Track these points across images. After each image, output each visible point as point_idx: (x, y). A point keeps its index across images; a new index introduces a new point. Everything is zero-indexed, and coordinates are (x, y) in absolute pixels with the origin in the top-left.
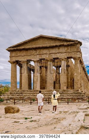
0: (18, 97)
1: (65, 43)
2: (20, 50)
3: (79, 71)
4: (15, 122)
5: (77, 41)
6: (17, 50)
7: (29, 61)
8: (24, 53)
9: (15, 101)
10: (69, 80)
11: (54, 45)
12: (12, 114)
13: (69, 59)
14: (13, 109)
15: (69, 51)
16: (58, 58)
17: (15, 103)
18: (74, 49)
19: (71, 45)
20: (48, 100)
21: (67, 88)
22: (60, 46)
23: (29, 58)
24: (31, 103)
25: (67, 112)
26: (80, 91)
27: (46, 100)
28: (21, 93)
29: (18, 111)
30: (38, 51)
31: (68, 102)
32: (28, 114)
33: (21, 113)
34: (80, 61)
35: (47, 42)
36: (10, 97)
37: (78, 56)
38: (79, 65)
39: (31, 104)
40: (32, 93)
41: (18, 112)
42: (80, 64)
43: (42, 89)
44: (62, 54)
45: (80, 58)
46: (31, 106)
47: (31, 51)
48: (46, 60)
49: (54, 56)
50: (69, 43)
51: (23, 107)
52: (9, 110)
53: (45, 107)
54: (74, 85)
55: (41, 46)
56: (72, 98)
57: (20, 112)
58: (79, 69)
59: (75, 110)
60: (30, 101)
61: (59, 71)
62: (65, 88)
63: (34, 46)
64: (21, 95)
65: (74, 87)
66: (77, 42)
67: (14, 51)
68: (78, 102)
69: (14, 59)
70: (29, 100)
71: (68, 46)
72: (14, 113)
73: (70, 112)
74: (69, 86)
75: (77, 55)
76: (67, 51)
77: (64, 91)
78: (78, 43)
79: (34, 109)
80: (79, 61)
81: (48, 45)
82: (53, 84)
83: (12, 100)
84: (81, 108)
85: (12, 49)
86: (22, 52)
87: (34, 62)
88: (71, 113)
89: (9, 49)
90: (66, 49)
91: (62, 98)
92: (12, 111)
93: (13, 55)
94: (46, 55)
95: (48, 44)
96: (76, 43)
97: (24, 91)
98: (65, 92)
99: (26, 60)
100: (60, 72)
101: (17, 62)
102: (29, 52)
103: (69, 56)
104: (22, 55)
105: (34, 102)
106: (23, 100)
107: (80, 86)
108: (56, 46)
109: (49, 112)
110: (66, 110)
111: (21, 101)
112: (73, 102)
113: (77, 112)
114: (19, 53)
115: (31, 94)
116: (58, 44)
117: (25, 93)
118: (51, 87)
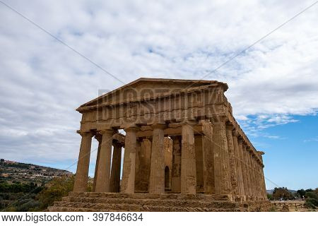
0: (84, 209)
2: (101, 109)
3: (226, 147)
5: (215, 82)
6: (95, 109)
8: (107, 114)
15: (198, 103)
16: (174, 121)
18: (210, 99)
22: (178, 95)
23: (115, 124)
26: (231, 199)
28: (93, 201)
30: (134, 110)
34: (227, 122)
36: (69, 208)
37: (220, 113)
38: (223, 133)
40: (115, 202)
42: (226, 128)
44: (183, 112)
45: (223, 117)
48: (150, 125)
49: (167, 117)
50: (198, 88)
58: (226, 143)
62: (192, 191)
63: (128, 100)
64: (91, 204)
66: (216, 85)
67: (91, 110)
69: (88, 128)
71: (196, 93)
74: (205, 182)
75: (218, 111)
76: (195, 104)
77: (190, 197)
80: (223, 125)
81: (154, 96)
85: (86, 108)
86: (103, 113)
87: (126, 130)
89: (82, 108)
90: (192, 100)
93: (87, 119)
94: (150, 115)
96: (213, 87)
97: (99, 195)
98: (193, 201)
99: (109, 128)
101: (94, 133)
102: (117, 112)
103: (200, 114)
104: (104, 118)
107: (230, 186)
114: (97, 115)
115: (113, 205)
116: (174, 91)
117: (101, 202)
118: (158, 186)
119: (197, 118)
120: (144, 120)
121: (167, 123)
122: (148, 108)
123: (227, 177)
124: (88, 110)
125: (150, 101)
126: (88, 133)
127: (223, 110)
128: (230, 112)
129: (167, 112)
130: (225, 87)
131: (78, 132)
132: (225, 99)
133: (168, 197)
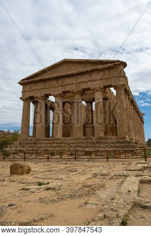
0: (29, 149)
1: (100, 67)
2: (36, 82)
3: (125, 106)
4: (23, 189)
5: (118, 61)
6: (32, 82)
7: (47, 96)
8: (40, 86)
9: (25, 155)
11: (84, 70)
12: (20, 177)
13: (107, 89)
14: (22, 167)
15: (106, 76)
16: (89, 89)
17: (25, 158)
18: (114, 73)
19: (109, 68)
20: (74, 153)
21: (106, 133)
22: (92, 71)
23: (47, 92)
24: (48, 158)
25: (106, 175)
26: (128, 139)
27: (72, 155)
28: (35, 143)
29: (29, 171)
30: (60, 82)
31: (108, 158)
32: (43, 177)
33: (33, 174)
34: (126, 89)
35: (73, 68)
36: (18, 149)
37: (122, 83)
38: (123, 96)
39: (48, 161)
40: (50, 143)
41: (29, 173)
42: (125, 94)
43: (65, 137)
44: (95, 82)
45: (124, 85)
46: (48, 163)
47: (51, 82)
48: (72, 92)
49: (83, 86)
50: (106, 65)
51: (36, 165)
52: (16, 169)
53: (70, 166)
54: (116, 129)
55: (64, 74)
56: (114, 151)
57: (31, 173)
58: (125, 103)
59: (121, 172)
60: (47, 156)
61: (92, 107)
62: (102, 134)
63: (55, 75)
64: (34, 145)
65: (116, 131)
66: (119, 63)
67: (29, 83)
68: (126, 158)
69: (28, 95)
70: (45, 154)
71: (104, 69)
72: (22, 174)
73: (112, 174)
74: (109, 130)
75: (120, 81)
76: (104, 77)
77: (101, 138)
78: (120, 64)
79: (53, 169)
80: (123, 91)
81: (75, 72)
82: (82, 128)
83: (21, 154)
84: (131, 169)
85: (26, 81)
86: (38, 84)
87: (55, 96)
88: (114, 177)
89: (22, 82)
90: (102, 74)
91: (97, 151)
92: (20, 170)
93: (26, 90)
94: (72, 85)
95: (74, 70)
97: (39, 140)
98: (103, 141)
99: (43, 95)
100: (94, 109)
101: (31, 99)
102: (48, 84)
103: (107, 84)
104: (39, 88)
105: (53, 157)
106: (36, 153)
107: (127, 131)
108: (87, 72)
109: (77, 174)
110: (105, 172)
111: (33, 156)
112: (116, 158)
113: (125, 176)
114: (34, 87)
115: (49, 145)
116: (89, 68)
117: (40, 144)
118: (79, 132)
119: (105, 87)
120: (68, 88)
121: (84, 90)
122: (70, 81)
123: (126, 125)
124: (25, 83)
125: (72, 75)
126: (28, 99)
127: (123, 81)
128: (127, 83)
129: (85, 82)
130: (124, 65)
131: (21, 98)
132: (125, 73)
133: (86, 139)
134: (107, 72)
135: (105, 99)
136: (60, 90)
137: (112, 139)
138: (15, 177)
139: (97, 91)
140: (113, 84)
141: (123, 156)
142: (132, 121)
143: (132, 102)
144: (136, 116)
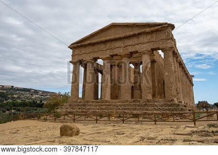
0: (79, 110)
1: (148, 30)
2: (85, 46)
3: (173, 68)
5: (166, 24)
6: (81, 46)
7: (96, 59)
8: (90, 49)
9: (74, 117)
10: (156, 84)
11: (131, 33)
12: (70, 138)
13: (155, 52)
14: (71, 129)
15: (154, 39)
16: (137, 52)
17: (74, 120)
18: (162, 36)
19: (157, 31)
20: (122, 116)
21: (154, 96)
22: (140, 34)
23: (95, 55)
24: (97, 120)
25: (153, 139)
26: (176, 102)
27: (120, 117)
28: (84, 105)
29: (78, 133)
30: (108, 45)
31: (155, 121)
32: (90, 139)
33: (81, 136)
34: (174, 52)
35: (120, 32)
36: (69, 110)
37: (169, 45)
38: (171, 59)
39: (97, 123)
40: (99, 105)
41: (77, 135)
42: (173, 56)
43: (113, 99)
44: (143, 45)
45: (172, 48)
46: (97, 125)
47: (100, 46)
48: (120, 56)
49: (131, 49)
50: (153, 28)
51: (85, 127)
52: (66, 130)
53: (117, 128)
54: (164, 92)
55: (112, 37)
56: (162, 114)
57: (80, 134)
58: (173, 65)
59: (168, 136)
60: (95, 117)
61: (139, 70)
62: (150, 97)
63: (103, 39)
64: (83, 107)
65: (164, 94)
66: (167, 25)
67: (78, 47)
68: (174, 121)
69: (77, 59)
70: (94, 116)
71: (152, 32)
72: (71, 136)
73: (159, 138)
74: (157, 92)
75: (168, 43)
76: (151, 40)
77: (148, 101)
78: (167, 27)
79: (100, 131)
80: (171, 53)
81: (122, 35)
82: (130, 91)
83: (71, 116)
84: (179, 132)
85: (75, 45)
86: (87, 48)
87: (103, 59)
88: (161, 141)
89: (72, 46)
90: (149, 37)
91: (145, 114)
92: (70, 132)
93: (76, 53)
94: (120, 48)
96: (164, 27)
97: (88, 102)
98: (150, 103)
99: (91, 58)
100: (141, 72)
101: (81, 62)
102: (96, 48)
103: (155, 46)
104: (88, 52)
105: (101, 119)
106: (85, 115)
107: (175, 93)
108: (134, 35)
109: (124, 137)
110: (152, 135)
111: (83, 118)
112: (164, 121)
113: (173, 140)
114: (83, 50)
115: (98, 107)
116: (136, 31)
117: (89, 106)
118: (127, 95)
119: (153, 50)
120: (115, 52)
121: (132, 53)
122: (118, 44)
123: (174, 87)
124: (76, 47)
125: (120, 39)
126: (77, 62)
127: (171, 43)
128: (175, 45)
129: (132, 45)
130: (172, 27)
131: (71, 62)
132: (172, 35)
133: (134, 101)
134: (154, 35)
135: (153, 62)
136: (108, 54)
137: (160, 101)
138: (65, 139)
139: (145, 53)
140: (161, 47)
141: (171, 119)
142: (180, 83)
143: (181, 64)
144: (185, 78)
